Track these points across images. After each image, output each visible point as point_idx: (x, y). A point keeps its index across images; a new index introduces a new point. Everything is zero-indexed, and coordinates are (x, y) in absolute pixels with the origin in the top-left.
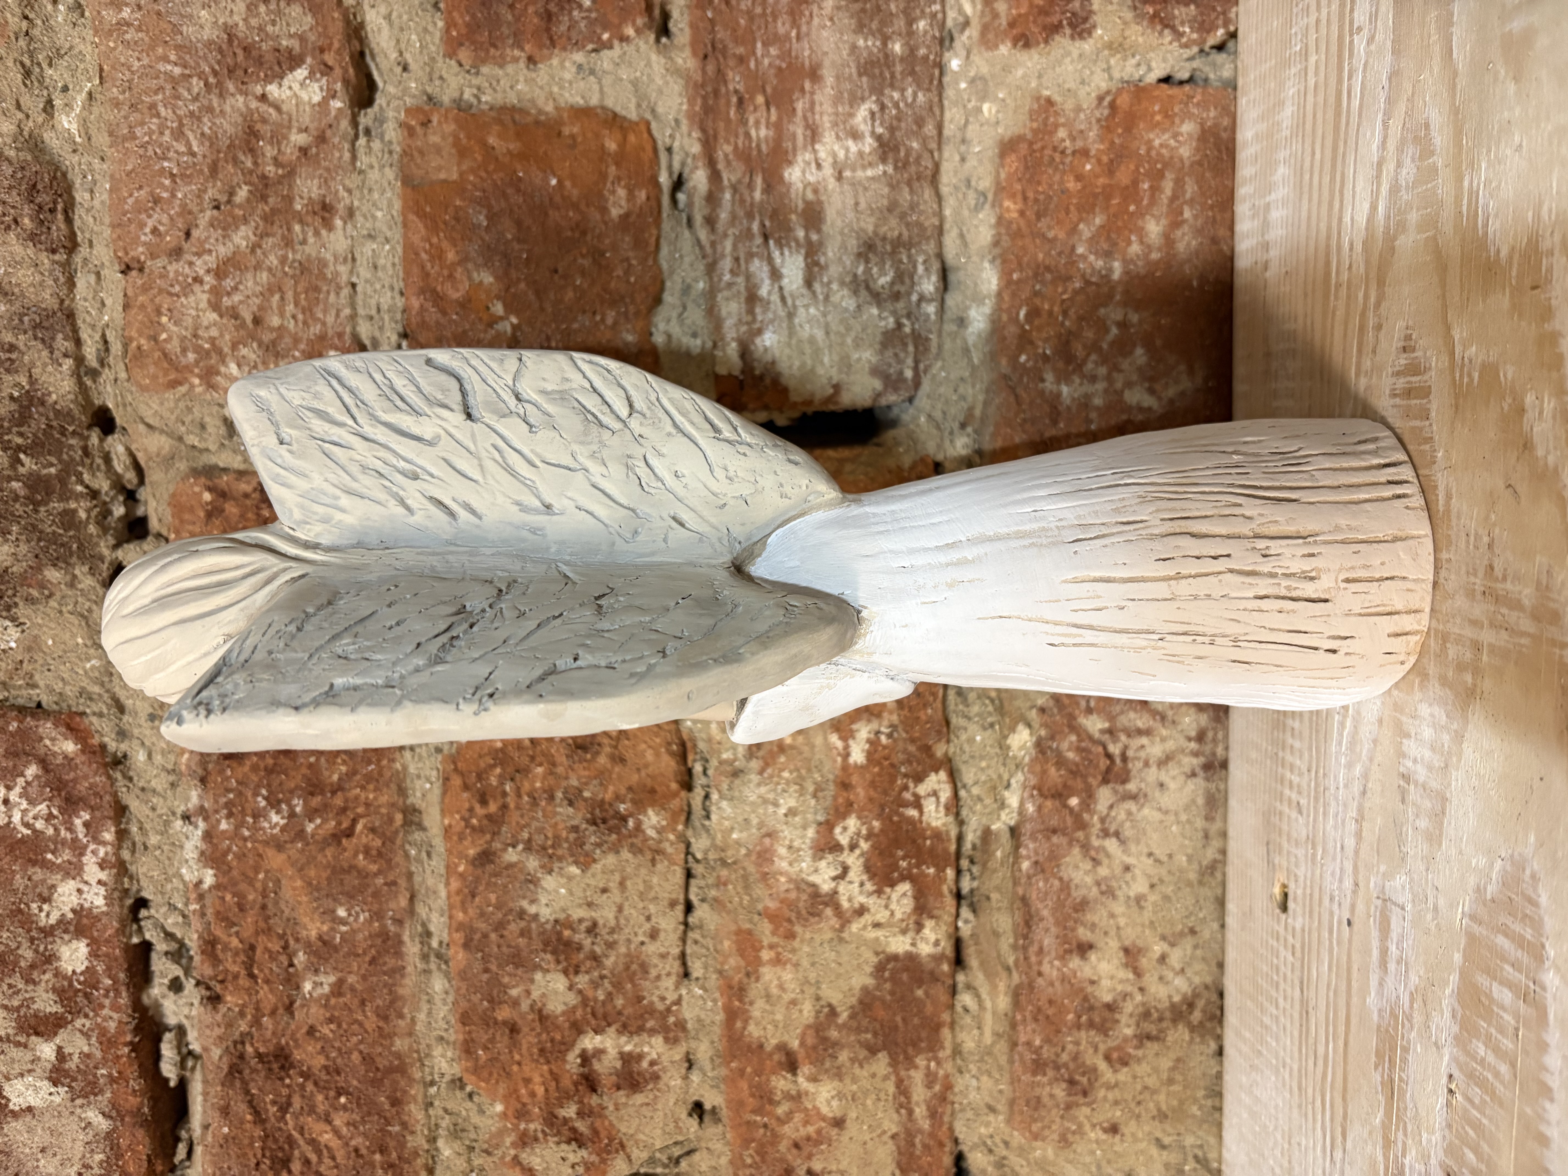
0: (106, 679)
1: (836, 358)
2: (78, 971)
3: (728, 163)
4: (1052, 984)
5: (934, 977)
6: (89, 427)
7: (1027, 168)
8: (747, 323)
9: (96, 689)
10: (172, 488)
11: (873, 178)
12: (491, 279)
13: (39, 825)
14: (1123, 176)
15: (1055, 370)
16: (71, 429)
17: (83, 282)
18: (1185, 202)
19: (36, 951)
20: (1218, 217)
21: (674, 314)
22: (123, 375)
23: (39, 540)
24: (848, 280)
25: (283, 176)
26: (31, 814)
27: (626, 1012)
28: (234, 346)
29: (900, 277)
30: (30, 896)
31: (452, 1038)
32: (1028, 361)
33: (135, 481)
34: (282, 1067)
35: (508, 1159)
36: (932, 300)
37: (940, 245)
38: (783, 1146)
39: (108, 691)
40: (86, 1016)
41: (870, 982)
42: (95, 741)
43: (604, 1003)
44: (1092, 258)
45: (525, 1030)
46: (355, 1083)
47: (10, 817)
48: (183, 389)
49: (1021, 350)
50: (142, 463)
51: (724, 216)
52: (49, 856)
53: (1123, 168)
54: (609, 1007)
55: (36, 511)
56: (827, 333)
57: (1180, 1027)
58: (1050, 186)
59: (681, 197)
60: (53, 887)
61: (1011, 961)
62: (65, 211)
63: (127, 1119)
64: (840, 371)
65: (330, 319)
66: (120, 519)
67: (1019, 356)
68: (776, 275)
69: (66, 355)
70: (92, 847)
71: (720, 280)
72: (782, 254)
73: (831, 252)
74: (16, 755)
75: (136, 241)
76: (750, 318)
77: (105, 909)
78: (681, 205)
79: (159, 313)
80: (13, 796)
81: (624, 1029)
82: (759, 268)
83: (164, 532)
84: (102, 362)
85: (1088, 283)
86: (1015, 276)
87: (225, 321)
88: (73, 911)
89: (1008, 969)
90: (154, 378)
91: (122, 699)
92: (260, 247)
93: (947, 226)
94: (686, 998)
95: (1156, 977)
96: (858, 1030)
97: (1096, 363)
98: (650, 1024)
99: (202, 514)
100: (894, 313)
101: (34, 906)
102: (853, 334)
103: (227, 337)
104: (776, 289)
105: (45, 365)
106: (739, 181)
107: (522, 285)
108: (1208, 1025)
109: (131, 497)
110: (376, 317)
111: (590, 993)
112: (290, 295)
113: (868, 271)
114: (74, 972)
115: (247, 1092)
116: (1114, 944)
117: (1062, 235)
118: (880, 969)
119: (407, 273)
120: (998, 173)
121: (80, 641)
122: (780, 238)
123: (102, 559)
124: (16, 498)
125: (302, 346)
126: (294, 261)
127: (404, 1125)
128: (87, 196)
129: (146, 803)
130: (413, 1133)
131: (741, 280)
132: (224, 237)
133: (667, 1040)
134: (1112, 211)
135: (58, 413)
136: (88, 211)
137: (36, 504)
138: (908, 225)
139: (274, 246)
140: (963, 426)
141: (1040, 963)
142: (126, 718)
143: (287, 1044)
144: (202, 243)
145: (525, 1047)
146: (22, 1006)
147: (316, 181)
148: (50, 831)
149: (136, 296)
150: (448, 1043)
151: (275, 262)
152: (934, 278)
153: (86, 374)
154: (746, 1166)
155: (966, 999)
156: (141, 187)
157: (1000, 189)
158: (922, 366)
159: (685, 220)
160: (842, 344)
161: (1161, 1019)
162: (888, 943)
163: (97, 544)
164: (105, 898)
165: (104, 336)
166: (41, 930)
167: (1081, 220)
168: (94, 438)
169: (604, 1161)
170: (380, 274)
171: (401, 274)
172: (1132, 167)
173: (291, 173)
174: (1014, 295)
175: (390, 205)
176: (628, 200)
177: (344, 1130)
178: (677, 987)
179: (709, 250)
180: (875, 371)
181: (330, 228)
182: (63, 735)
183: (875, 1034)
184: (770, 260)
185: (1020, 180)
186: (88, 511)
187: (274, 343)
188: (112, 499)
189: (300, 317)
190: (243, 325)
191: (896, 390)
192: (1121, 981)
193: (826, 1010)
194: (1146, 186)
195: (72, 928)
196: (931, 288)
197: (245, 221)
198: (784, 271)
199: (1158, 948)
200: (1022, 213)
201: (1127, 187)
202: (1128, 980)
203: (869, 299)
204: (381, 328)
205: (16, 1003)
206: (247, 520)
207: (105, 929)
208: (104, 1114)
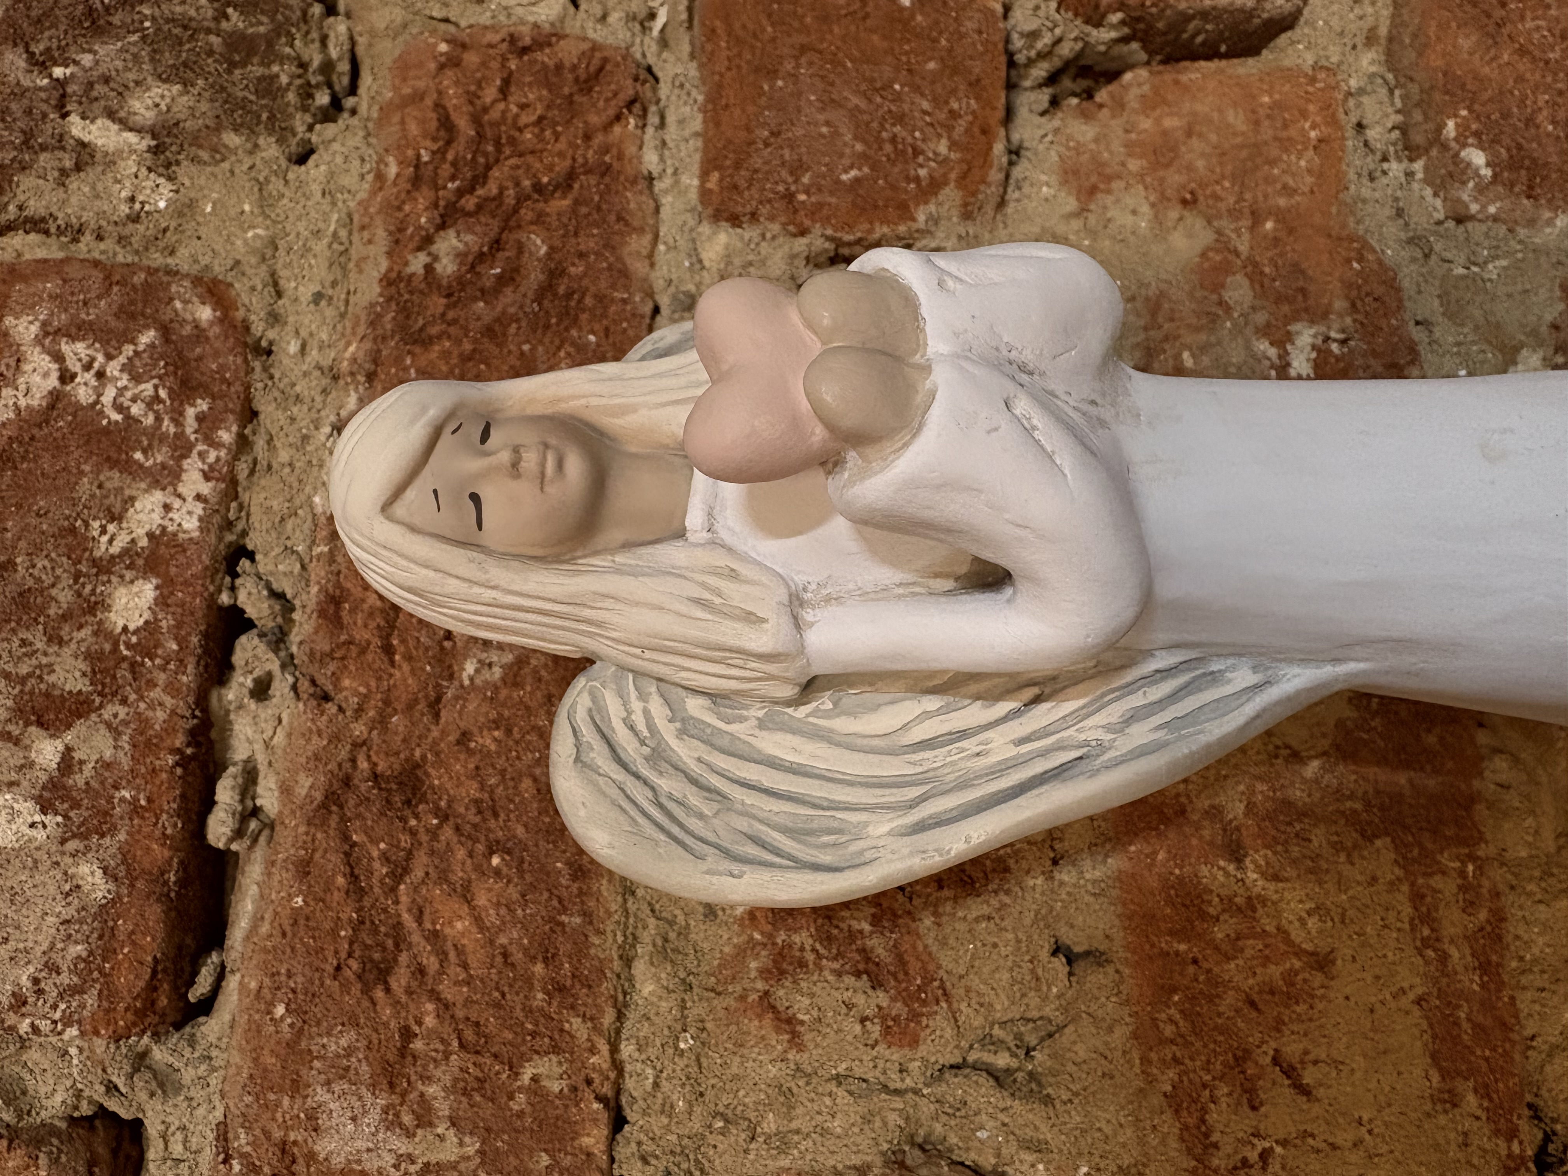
2: (132, 627)
9: (254, 263)
13: (136, 410)
19: (79, 594)
23: (226, 102)
26: (129, 394)
30: (94, 511)
39: (267, 268)
40: (124, 702)
42: (240, 314)
46: (520, 831)
47: (99, 395)
52: (138, 456)
55: (229, 72)
60: (132, 499)
70: (201, 447)
74: (131, 315)
77: (196, 534)
80: (113, 369)
88: (150, 535)
91: (282, 282)
99: (433, 67)
101: (96, 524)
114: (125, 629)
121: (247, 208)
123: (293, 135)
124: (210, 53)
127: (588, 916)
129: (285, 409)
130: (599, 933)
137: (233, 66)
142: (282, 301)
143: (424, 757)
146: (31, 675)
148: (150, 420)
164: (200, 519)
166: (94, 562)
169: (914, 1017)
182: (200, 297)
186: (292, 77)
195: (140, 562)
205: (24, 670)
206: (488, 68)
207: (189, 566)
208: (105, 870)
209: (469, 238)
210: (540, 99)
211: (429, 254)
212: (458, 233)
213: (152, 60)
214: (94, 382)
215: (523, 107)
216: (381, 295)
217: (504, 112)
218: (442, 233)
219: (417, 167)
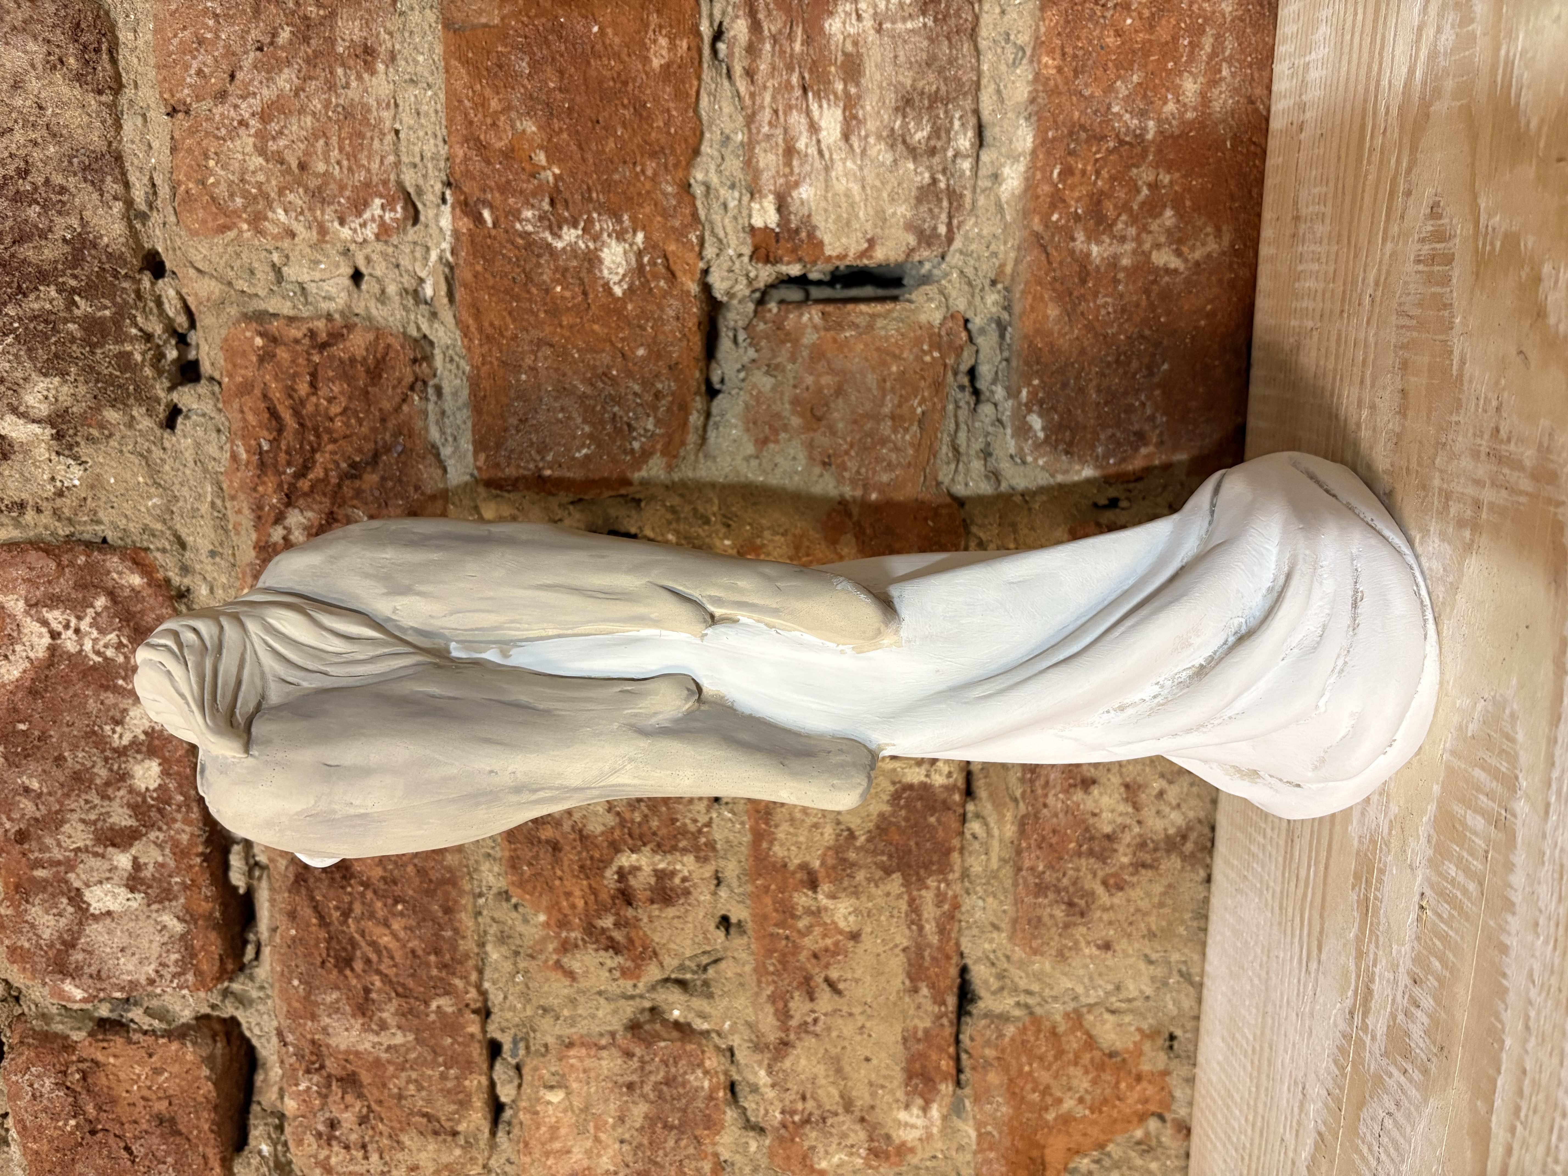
0: (167, 517)
1: (871, 212)
2: (151, 788)
3: (769, 13)
4: (1056, 815)
5: (946, 806)
6: (141, 271)
7: (1067, 22)
8: (785, 176)
9: (159, 526)
10: (224, 332)
11: (913, 31)
12: (534, 129)
13: (110, 653)
14: (1163, 33)
15: (1085, 229)
16: (123, 272)
17: (130, 124)
18: (1224, 60)
19: (111, 770)
20: (1256, 75)
21: (713, 167)
22: (172, 219)
23: (97, 381)
24: (885, 134)
25: (325, 17)
26: (102, 643)
27: (660, 833)
28: (281, 193)
29: (936, 132)
30: (104, 719)
31: (499, 855)
32: (1059, 220)
33: (186, 325)
34: (344, 877)
35: (551, 963)
36: (967, 156)
37: (977, 100)
38: (803, 956)
39: (170, 528)
40: (160, 829)
41: (887, 808)
42: (160, 575)
43: (640, 824)
44: (1127, 116)
45: (568, 848)
46: (411, 892)
47: (82, 645)
48: (231, 234)
49: (1053, 207)
50: (193, 308)
51: (763, 67)
52: (120, 682)
53: (1164, 22)
54: (645, 828)
55: (93, 353)
56: (863, 187)
57: (1173, 857)
58: (1090, 42)
59: (722, 46)
60: (125, 711)
61: (1018, 793)
62: (110, 52)
63: (200, 922)
64: (875, 226)
65: (375, 166)
66: (174, 362)
67: (1052, 214)
68: (814, 128)
69: (116, 198)
71: (759, 132)
72: (821, 107)
73: (869, 105)
74: (85, 587)
75: (182, 82)
76: (787, 170)
78: (721, 55)
79: (206, 157)
80: (84, 626)
81: (659, 848)
82: (797, 120)
83: (217, 376)
84: (151, 207)
85: (1122, 142)
86: (1050, 134)
87: (270, 166)
88: (145, 733)
89: (1015, 800)
90: (204, 222)
91: (184, 536)
92: (304, 90)
93: (984, 82)
94: (716, 820)
95: (1154, 810)
96: (874, 853)
97: (1126, 223)
98: (682, 844)
99: (254, 359)
100: (930, 168)
101: (107, 728)
102: (889, 187)
103: (274, 183)
104: (814, 142)
105: (96, 208)
106: (780, 32)
107: (565, 136)
108: (1199, 855)
109: (182, 341)
110: (420, 165)
111: (627, 816)
112: (334, 140)
113: (905, 125)
114: (147, 789)
115: (312, 898)
116: (1116, 780)
117: (1098, 93)
118: (896, 797)
119: (451, 120)
120: (1038, 26)
121: (141, 479)
122: (819, 90)
123: (158, 401)
124: (73, 340)
125: (347, 193)
126: (337, 105)
127: (456, 931)
128: (131, 35)
130: (464, 938)
131: (779, 131)
132: (268, 80)
133: (697, 859)
134: (1150, 67)
135: (110, 255)
136: (132, 51)
137: (93, 346)
138: (945, 79)
139: (317, 90)
140: (994, 283)
141: (1046, 796)
142: (188, 554)
144: (246, 85)
145: (566, 863)
146: (98, 820)
147: (357, 23)
148: (121, 659)
149: (184, 139)
150: (495, 859)
151: (319, 106)
152: (970, 134)
153: (136, 217)
154: (768, 973)
155: (975, 826)
156: (185, 28)
157: (1039, 44)
158: (955, 222)
159: (724, 71)
160: (878, 199)
161: (1156, 850)
162: (904, 774)
163: (153, 386)
165: (151, 178)
166: (115, 750)
167: (1119, 77)
168: (146, 281)
169: (638, 967)
170: (423, 121)
171: (444, 122)
172: (1173, 21)
173: (333, 14)
174: (1048, 153)
175: (431, 50)
176: (669, 50)
177: (402, 934)
178: (708, 811)
179: (748, 102)
180: (909, 227)
181: (373, 73)
182: (130, 569)
183: (890, 856)
184: (808, 113)
185: (1059, 34)
186: (143, 354)
187: (320, 188)
188: (165, 342)
189: (345, 163)
190: (289, 171)
191: (929, 245)
192: (1121, 814)
193: (846, 833)
194: (1186, 42)
195: (144, 749)
196: (967, 144)
197: (289, 64)
198: (823, 124)
199: (1157, 785)
200: (1060, 70)
201: (1167, 43)
202: (1127, 814)
203: (905, 153)
204: (425, 176)
205: (93, 817)
206: (297, 365)
207: (176, 750)
208: (178, 918)
209: (310, 514)
210: (342, 393)
211: (285, 528)
212: (302, 511)
213: (30, 358)
214: (74, 637)
215: (330, 400)
216: (257, 558)
217: (317, 405)
218: (290, 509)
219: (260, 454)
